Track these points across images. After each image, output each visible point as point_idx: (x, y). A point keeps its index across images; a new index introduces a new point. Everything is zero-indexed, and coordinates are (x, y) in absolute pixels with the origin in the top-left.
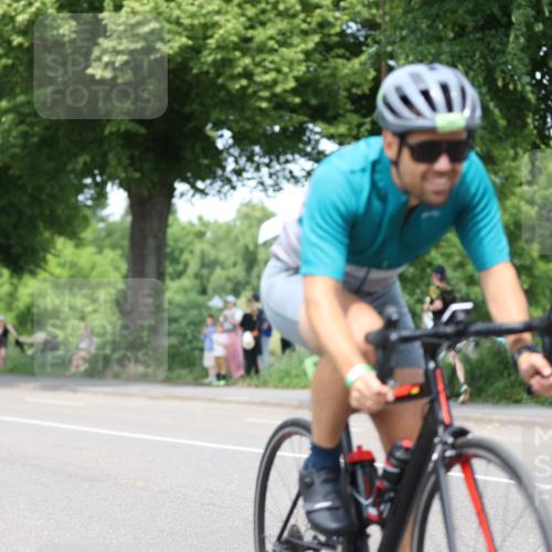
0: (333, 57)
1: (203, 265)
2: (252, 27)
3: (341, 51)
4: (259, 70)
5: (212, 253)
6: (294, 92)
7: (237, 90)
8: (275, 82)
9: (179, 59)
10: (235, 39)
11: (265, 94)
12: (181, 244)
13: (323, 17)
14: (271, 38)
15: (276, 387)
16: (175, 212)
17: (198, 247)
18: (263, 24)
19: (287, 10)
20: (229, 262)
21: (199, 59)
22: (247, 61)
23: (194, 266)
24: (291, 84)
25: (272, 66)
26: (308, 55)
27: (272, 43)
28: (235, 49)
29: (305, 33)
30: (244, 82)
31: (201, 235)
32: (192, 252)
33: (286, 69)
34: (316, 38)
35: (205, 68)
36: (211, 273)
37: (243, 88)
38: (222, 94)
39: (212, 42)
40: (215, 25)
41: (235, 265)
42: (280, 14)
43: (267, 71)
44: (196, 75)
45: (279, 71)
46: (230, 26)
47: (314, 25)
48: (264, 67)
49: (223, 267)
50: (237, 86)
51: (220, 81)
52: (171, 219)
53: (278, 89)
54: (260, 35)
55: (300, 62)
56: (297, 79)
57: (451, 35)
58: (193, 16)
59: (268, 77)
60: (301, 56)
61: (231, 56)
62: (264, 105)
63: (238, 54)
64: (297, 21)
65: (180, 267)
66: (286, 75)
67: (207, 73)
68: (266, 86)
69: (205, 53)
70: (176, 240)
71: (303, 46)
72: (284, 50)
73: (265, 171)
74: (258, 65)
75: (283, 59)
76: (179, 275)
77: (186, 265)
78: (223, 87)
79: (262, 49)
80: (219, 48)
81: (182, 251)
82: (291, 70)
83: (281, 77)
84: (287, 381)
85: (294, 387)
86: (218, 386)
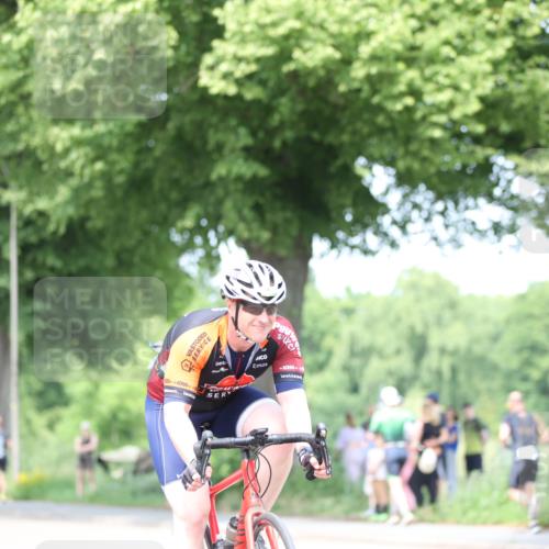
0: (531, 67)
1: (353, 354)
4: (429, 87)
5: (365, 339)
6: (478, 116)
7: (400, 113)
8: (452, 105)
9: (322, 73)
10: (398, 47)
11: (442, 119)
12: (322, 325)
13: (515, 13)
14: (447, 42)
15: (458, 522)
16: (314, 281)
17: (347, 328)
18: (434, 23)
19: (466, 4)
20: (390, 349)
21: (348, 73)
22: (413, 75)
23: (340, 354)
24: (474, 106)
25: (446, 82)
26: (497, 64)
27: (446, 50)
28: (397, 60)
29: (492, 36)
30: (409, 101)
31: (349, 312)
32: (337, 336)
33: (466, 86)
34: (508, 42)
35: (356, 85)
36: (365, 364)
37: (408, 109)
38: (381, 119)
39: (364, 51)
41: (398, 352)
42: (457, 9)
43: (440, 88)
44: (343, 95)
45: (456, 88)
47: (503, 24)
48: (437, 83)
49: (381, 355)
50: (399, 107)
51: (376, 100)
52: (308, 291)
53: (457, 114)
54: (430, 39)
55: (485, 76)
56: (482, 99)
58: (344, 20)
59: (444, 97)
60: (488, 68)
61: (392, 69)
62: (437, 133)
63: (401, 66)
64: (480, 20)
65: (321, 357)
66: (467, 94)
67: (359, 91)
68: (440, 109)
70: (315, 320)
71: (489, 54)
72: (463, 60)
73: (438, 220)
74: (428, 80)
75: (462, 72)
76: (320, 367)
77: (330, 353)
78: (380, 109)
79: (432, 59)
80: (374, 58)
81: (323, 334)
82: (474, 87)
83: (460, 97)
84: (472, 514)
85: (484, 523)
86: (377, 522)
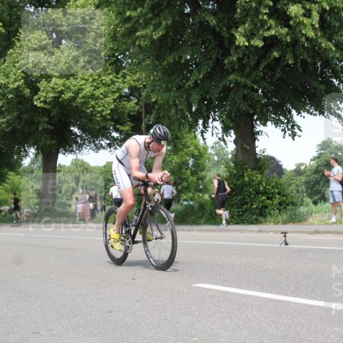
0: (123, 101)
2: (94, 90)
3: (125, 99)
4: (97, 106)
6: (110, 114)
8: (103, 111)
9: (68, 101)
10: (89, 94)
11: (99, 115)
14: (102, 94)
18: (98, 88)
19: (106, 83)
21: (76, 101)
22: (93, 103)
24: (109, 112)
25: (101, 105)
26: (115, 100)
27: (101, 96)
28: (89, 98)
29: (113, 92)
30: (91, 109)
34: (117, 94)
35: (78, 104)
37: (91, 111)
38: (83, 114)
39: (80, 95)
40: (82, 89)
42: (103, 84)
43: (99, 107)
44: (74, 107)
45: (104, 106)
46: (88, 89)
47: (116, 89)
50: (89, 111)
53: (104, 113)
54: (97, 93)
55: (112, 103)
56: (110, 109)
57: (175, 89)
58: (75, 86)
59: (100, 109)
60: (112, 101)
62: (99, 119)
63: (90, 100)
64: (110, 88)
66: (107, 108)
67: (78, 106)
68: (99, 112)
69: (78, 99)
71: (112, 97)
72: (106, 99)
74: (96, 104)
75: (106, 102)
78: (83, 111)
79: (98, 98)
80: (83, 97)
82: (109, 106)
83: (105, 109)
